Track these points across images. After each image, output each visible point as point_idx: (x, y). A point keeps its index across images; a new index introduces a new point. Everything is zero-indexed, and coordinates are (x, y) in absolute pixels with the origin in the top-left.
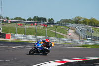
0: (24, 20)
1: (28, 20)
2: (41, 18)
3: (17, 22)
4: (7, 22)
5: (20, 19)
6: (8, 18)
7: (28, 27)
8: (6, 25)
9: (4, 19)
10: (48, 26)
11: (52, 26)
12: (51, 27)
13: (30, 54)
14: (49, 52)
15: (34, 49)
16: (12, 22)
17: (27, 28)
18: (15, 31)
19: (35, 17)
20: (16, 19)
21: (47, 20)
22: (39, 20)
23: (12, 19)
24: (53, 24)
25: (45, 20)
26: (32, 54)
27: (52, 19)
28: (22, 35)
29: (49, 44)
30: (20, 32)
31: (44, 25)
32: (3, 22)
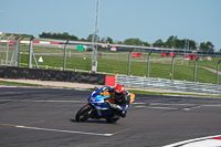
0: (146, 44)
1: (155, 45)
2: (183, 41)
3: (131, 50)
4: (109, 49)
5: (137, 42)
6: (110, 41)
7: (154, 60)
8: (106, 56)
9: (102, 42)
10: (201, 59)
11: (209, 58)
12: (206, 61)
13: (77, 120)
14: (123, 116)
16: (119, 50)
17: (152, 64)
18: (126, 69)
19: (171, 38)
20: (128, 42)
21: (198, 45)
22: (179, 45)
23: (120, 43)
24: (212, 53)
25: (192, 44)
26: (83, 121)
27: (209, 43)
28: (142, 79)
29: (123, 98)
30: (138, 71)
31: (192, 57)
32: (100, 48)
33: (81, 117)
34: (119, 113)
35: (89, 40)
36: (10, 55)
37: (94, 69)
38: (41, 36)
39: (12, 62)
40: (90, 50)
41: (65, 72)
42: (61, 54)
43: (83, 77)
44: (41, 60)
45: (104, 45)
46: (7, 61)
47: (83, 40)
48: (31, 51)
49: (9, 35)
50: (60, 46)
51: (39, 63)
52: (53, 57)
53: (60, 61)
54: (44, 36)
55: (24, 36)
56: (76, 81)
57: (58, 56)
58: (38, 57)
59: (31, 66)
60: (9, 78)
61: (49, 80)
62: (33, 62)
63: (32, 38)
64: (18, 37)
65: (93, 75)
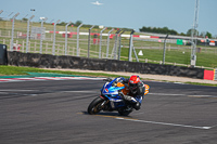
4: (208, 43)
6: (209, 35)
8: (205, 50)
9: (201, 36)
14: (137, 108)
15: (102, 101)
29: (138, 89)
32: (199, 43)
33: (93, 109)
34: (133, 105)
35: (189, 34)
36: (111, 48)
37: (193, 63)
38: (141, 30)
39: (112, 55)
40: (189, 44)
41: (165, 66)
42: (161, 48)
43: (182, 71)
44: (141, 53)
45: (202, 40)
46: (107, 54)
47: (182, 34)
48: (132, 45)
49: (110, 29)
50: (160, 40)
51: (139, 57)
52: (152, 51)
53: (160, 54)
54: (144, 30)
55: (125, 30)
56: (175, 74)
57: (158, 50)
58: (138, 51)
59: (131, 60)
60: (109, 70)
61: (149, 73)
62: (133, 56)
63: (133, 32)
64: (119, 31)
65: (192, 69)
